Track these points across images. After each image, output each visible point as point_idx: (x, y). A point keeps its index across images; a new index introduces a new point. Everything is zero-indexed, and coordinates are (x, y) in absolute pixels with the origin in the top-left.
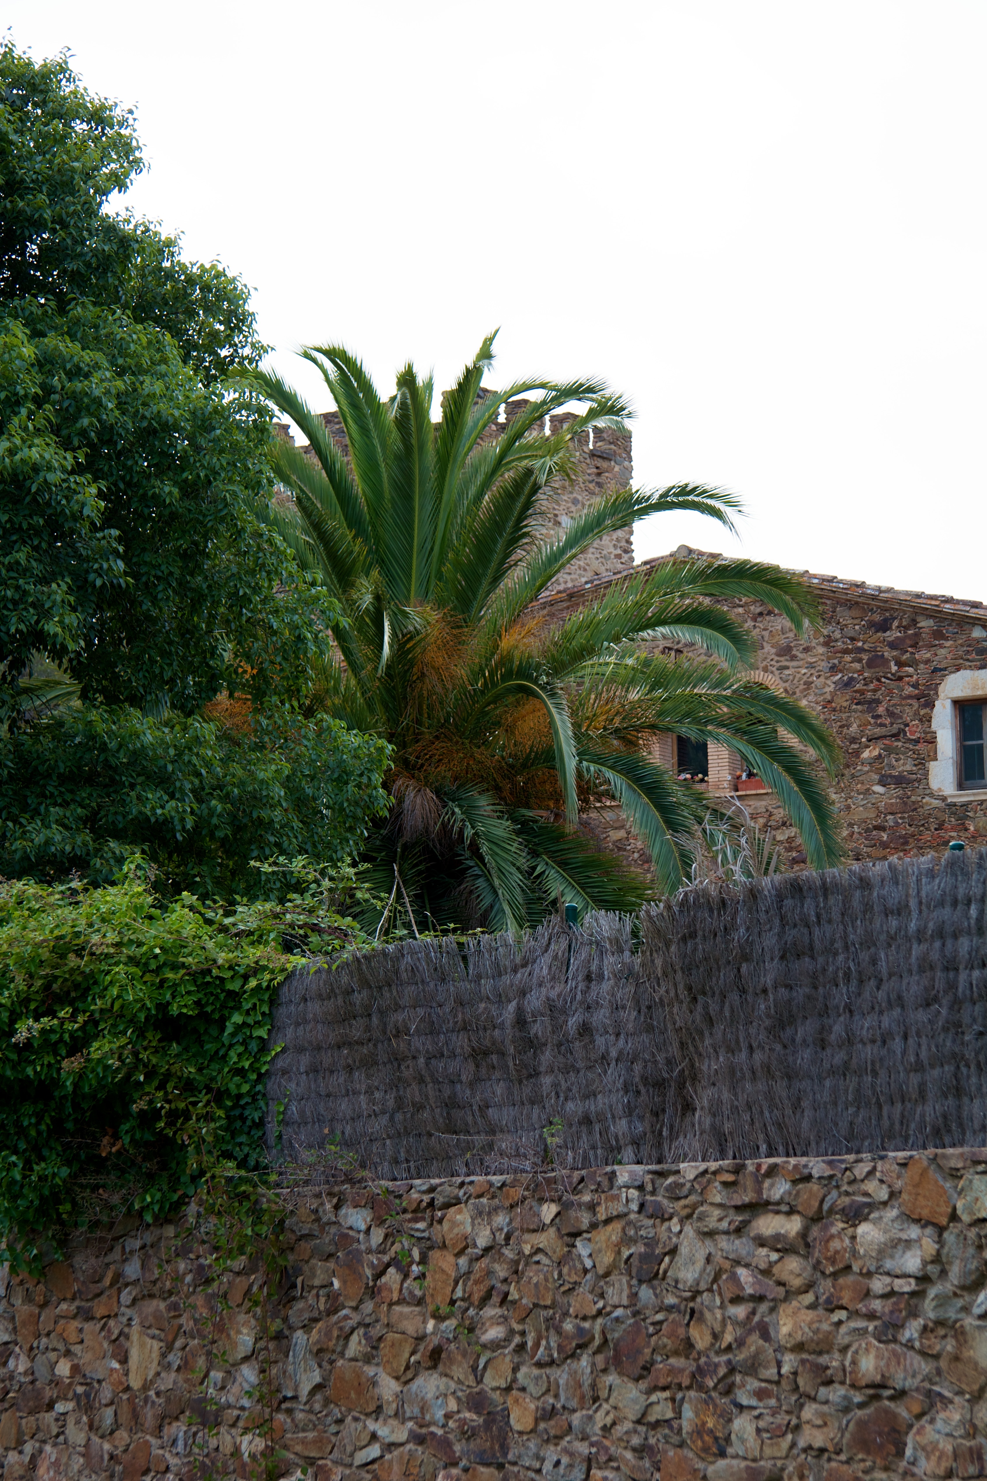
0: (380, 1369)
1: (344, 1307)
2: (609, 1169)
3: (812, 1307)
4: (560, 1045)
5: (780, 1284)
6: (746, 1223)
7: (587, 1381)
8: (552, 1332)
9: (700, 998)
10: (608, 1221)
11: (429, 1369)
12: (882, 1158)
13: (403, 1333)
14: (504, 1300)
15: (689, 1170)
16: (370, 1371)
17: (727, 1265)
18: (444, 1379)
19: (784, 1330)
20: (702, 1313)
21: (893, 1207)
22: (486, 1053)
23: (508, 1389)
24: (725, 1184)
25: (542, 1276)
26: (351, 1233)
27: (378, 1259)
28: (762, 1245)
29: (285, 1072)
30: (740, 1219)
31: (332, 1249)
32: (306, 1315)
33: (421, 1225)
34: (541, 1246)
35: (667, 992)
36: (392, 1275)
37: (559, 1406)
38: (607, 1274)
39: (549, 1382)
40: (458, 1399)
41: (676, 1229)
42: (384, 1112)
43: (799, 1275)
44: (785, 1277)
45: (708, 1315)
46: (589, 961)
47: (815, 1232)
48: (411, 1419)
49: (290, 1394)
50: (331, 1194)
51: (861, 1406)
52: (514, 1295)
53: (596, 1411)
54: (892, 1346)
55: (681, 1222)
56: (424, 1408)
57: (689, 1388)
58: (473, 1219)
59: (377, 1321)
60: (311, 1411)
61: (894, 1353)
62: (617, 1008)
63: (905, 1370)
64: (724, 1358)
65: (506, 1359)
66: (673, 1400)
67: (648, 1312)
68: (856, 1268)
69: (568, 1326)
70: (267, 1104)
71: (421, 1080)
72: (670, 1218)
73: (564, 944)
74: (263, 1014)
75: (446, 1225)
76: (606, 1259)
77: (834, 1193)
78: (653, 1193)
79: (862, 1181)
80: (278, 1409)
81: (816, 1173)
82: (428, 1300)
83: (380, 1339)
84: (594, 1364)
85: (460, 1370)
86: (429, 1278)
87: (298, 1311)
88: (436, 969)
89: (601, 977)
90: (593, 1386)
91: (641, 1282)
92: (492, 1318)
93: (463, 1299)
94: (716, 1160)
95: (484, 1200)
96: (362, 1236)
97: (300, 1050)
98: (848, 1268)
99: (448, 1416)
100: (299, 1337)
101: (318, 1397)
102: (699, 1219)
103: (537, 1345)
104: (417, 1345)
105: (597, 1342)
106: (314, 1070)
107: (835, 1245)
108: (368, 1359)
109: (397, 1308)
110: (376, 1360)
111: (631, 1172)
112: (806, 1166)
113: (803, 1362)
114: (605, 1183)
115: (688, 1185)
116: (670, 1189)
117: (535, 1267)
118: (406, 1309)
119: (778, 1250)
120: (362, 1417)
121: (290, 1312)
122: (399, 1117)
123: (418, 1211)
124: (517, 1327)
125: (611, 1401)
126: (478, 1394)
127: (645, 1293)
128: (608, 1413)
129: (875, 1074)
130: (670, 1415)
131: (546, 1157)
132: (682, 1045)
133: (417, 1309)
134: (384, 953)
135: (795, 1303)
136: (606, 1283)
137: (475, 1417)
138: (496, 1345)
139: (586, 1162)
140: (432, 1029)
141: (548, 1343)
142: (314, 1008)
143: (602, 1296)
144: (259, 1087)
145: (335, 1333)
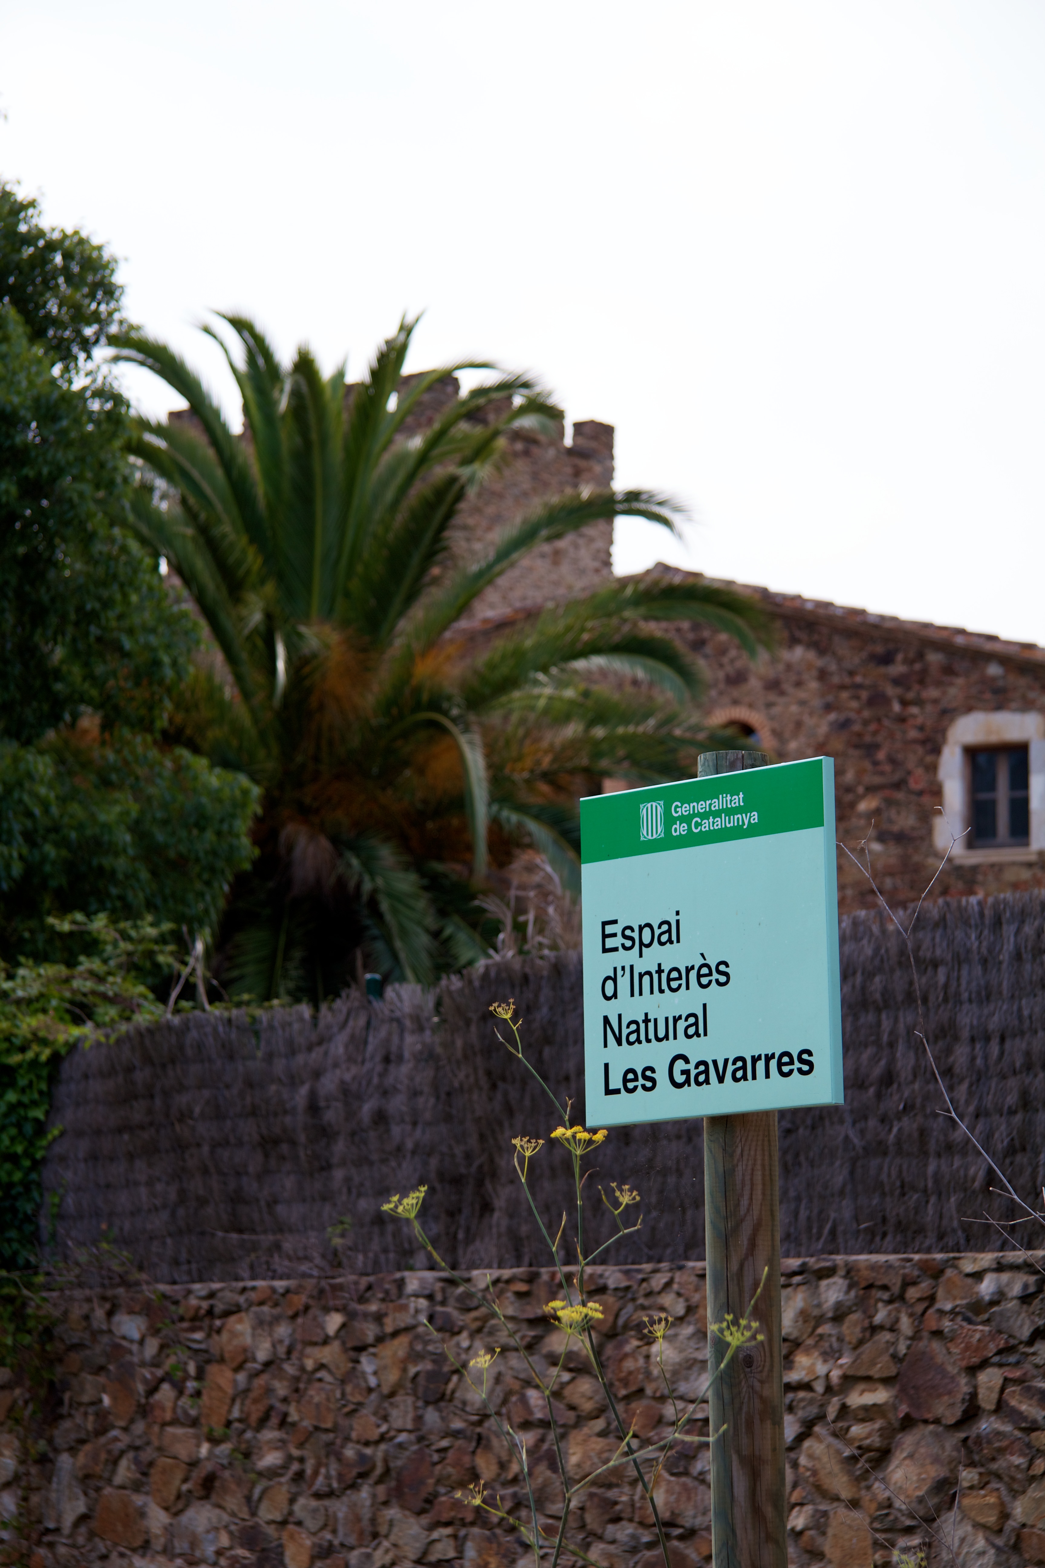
0: (149, 1499)
1: (113, 1427)
2: (398, 1275)
3: (603, 1434)
4: (353, 1134)
5: (572, 1408)
6: (538, 1339)
7: (366, 1513)
8: (332, 1459)
9: (501, 1085)
10: (395, 1334)
11: (201, 1498)
12: (681, 1268)
13: (175, 1458)
14: (283, 1423)
15: (483, 1277)
16: (138, 1500)
17: (516, 1385)
18: (217, 1511)
19: (574, 1460)
20: (488, 1440)
21: (689, 1323)
22: (276, 1142)
23: (284, 1523)
24: (520, 1295)
25: (323, 1396)
26: (124, 1343)
27: (152, 1373)
28: (555, 1364)
29: (63, 1159)
30: (532, 1333)
31: (102, 1361)
32: (73, 1436)
33: (198, 1336)
34: (324, 1361)
35: (467, 1076)
36: (166, 1392)
37: (336, 1542)
38: (392, 1394)
39: (327, 1515)
40: (231, 1533)
41: (465, 1344)
42: (165, 1206)
43: (591, 1398)
44: (576, 1400)
45: (495, 1442)
46: (388, 1040)
47: (609, 1350)
48: (181, 1555)
49: (51, 1525)
50: (104, 1299)
51: (650, 1546)
52: (294, 1416)
53: (375, 1549)
54: (684, 1479)
55: (472, 1336)
56: (194, 1543)
57: (473, 1524)
58: (254, 1328)
59: (148, 1443)
60: (74, 1546)
61: (684, 1485)
62: (415, 1093)
63: (696, 1507)
64: (510, 1491)
65: (283, 1488)
66: (455, 1536)
67: (433, 1438)
68: (649, 1391)
69: (349, 1452)
70: (41, 1195)
71: (205, 1171)
72: (459, 1333)
73: (362, 1021)
74: (41, 1093)
75: (225, 1336)
76: (392, 1377)
77: (630, 1307)
78: (443, 1303)
79: (659, 1293)
80: (39, 1543)
81: (611, 1284)
82: (203, 1421)
83: (151, 1464)
84: (374, 1496)
85: (233, 1502)
86: (205, 1398)
87: (64, 1432)
88: (223, 1046)
89: (400, 1058)
90: (373, 1521)
91: (427, 1403)
92: (269, 1442)
93: (240, 1420)
94: (511, 1267)
95: (265, 1309)
96: (135, 1348)
97: (80, 1134)
98: (641, 1391)
99: (219, 1553)
100: (65, 1461)
101: (83, 1530)
102: (491, 1334)
103: (316, 1473)
104: (190, 1471)
105: (379, 1470)
106: (93, 1157)
107: (629, 1365)
108: (137, 1487)
109: (170, 1430)
110: (146, 1489)
111: (422, 1280)
112: (601, 1276)
113: (591, 1495)
114: (394, 1291)
115: (480, 1295)
116: (461, 1299)
117: (317, 1385)
118: (179, 1431)
119: (570, 1370)
120: (128, 1553)
121: (56, 1432)
122: (181, 1212)
123: (195, 1320)
124: (296, 1453)
125: (392, 1538)
126: (252, 1527)
127: (431, 1416)
128: (387, 1551)
129: (680, 1173)
130: (451, 1554)
131: (335, 1260)
132: (482, 1137)
133: (191, 1431)
134: (169, 1027)
135: (585, 1430)
136: (391, 1404)
137: (247, 1554)
138: (272, 1473)
139: (376, 1267)
140: (218, 1114)
141: (328, 1471)
142: (97, 1087)
143: (385, 1418)
144: (34, 1176)
145: (103, 1456)
